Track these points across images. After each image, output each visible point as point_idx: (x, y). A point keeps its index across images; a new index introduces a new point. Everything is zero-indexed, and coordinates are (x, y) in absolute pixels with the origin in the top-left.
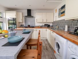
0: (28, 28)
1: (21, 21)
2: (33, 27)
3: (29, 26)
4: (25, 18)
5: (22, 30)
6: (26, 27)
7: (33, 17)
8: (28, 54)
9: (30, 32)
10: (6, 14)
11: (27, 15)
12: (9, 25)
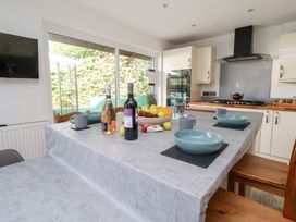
0: (232, 106)
1: (206, 79)
2: (259, 104)
3: (238, 99)
4: (221, 65)
5: (214, 112)
6: (224, 102)
7: (259, 57)
8: (236, 213)
9: (249, 124)
10: (165, 59)
11: (232, 54)
12: (168, 94)
